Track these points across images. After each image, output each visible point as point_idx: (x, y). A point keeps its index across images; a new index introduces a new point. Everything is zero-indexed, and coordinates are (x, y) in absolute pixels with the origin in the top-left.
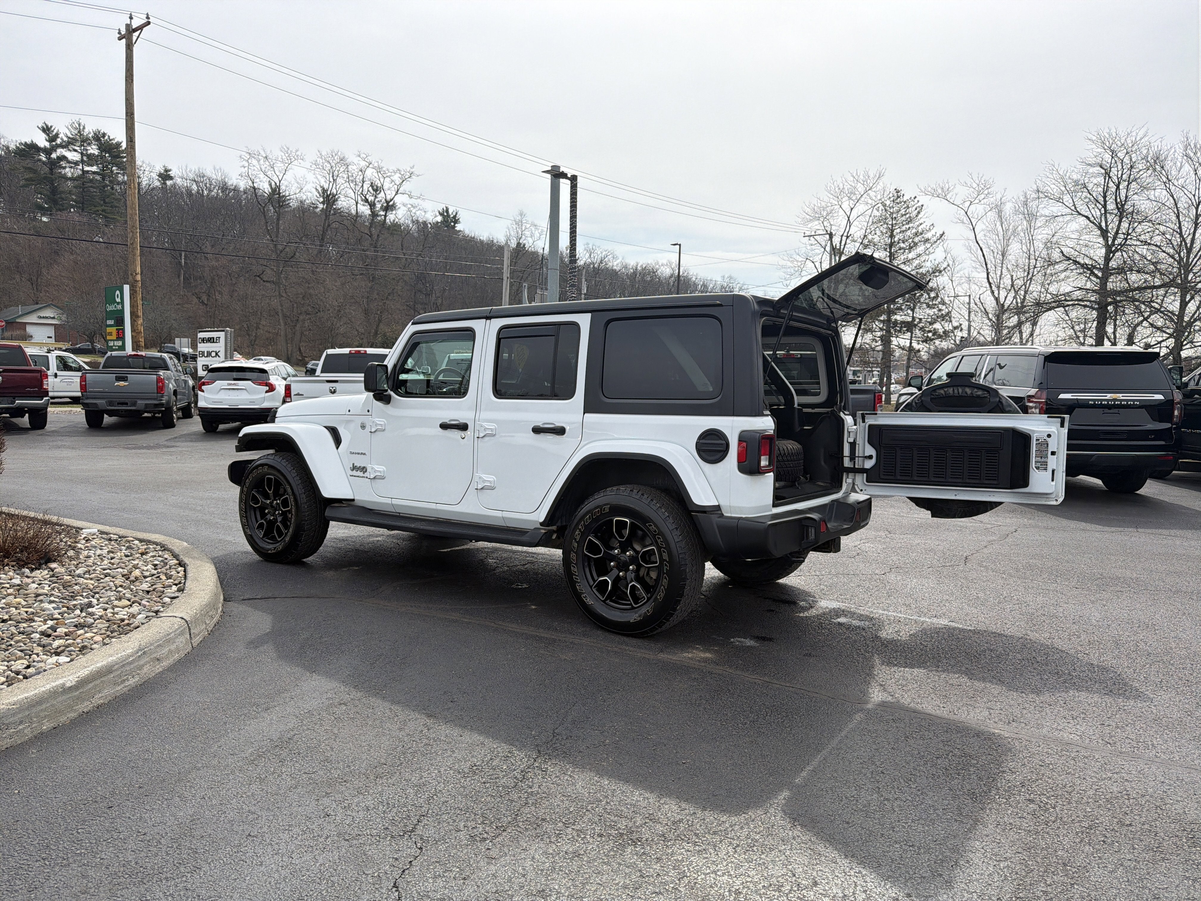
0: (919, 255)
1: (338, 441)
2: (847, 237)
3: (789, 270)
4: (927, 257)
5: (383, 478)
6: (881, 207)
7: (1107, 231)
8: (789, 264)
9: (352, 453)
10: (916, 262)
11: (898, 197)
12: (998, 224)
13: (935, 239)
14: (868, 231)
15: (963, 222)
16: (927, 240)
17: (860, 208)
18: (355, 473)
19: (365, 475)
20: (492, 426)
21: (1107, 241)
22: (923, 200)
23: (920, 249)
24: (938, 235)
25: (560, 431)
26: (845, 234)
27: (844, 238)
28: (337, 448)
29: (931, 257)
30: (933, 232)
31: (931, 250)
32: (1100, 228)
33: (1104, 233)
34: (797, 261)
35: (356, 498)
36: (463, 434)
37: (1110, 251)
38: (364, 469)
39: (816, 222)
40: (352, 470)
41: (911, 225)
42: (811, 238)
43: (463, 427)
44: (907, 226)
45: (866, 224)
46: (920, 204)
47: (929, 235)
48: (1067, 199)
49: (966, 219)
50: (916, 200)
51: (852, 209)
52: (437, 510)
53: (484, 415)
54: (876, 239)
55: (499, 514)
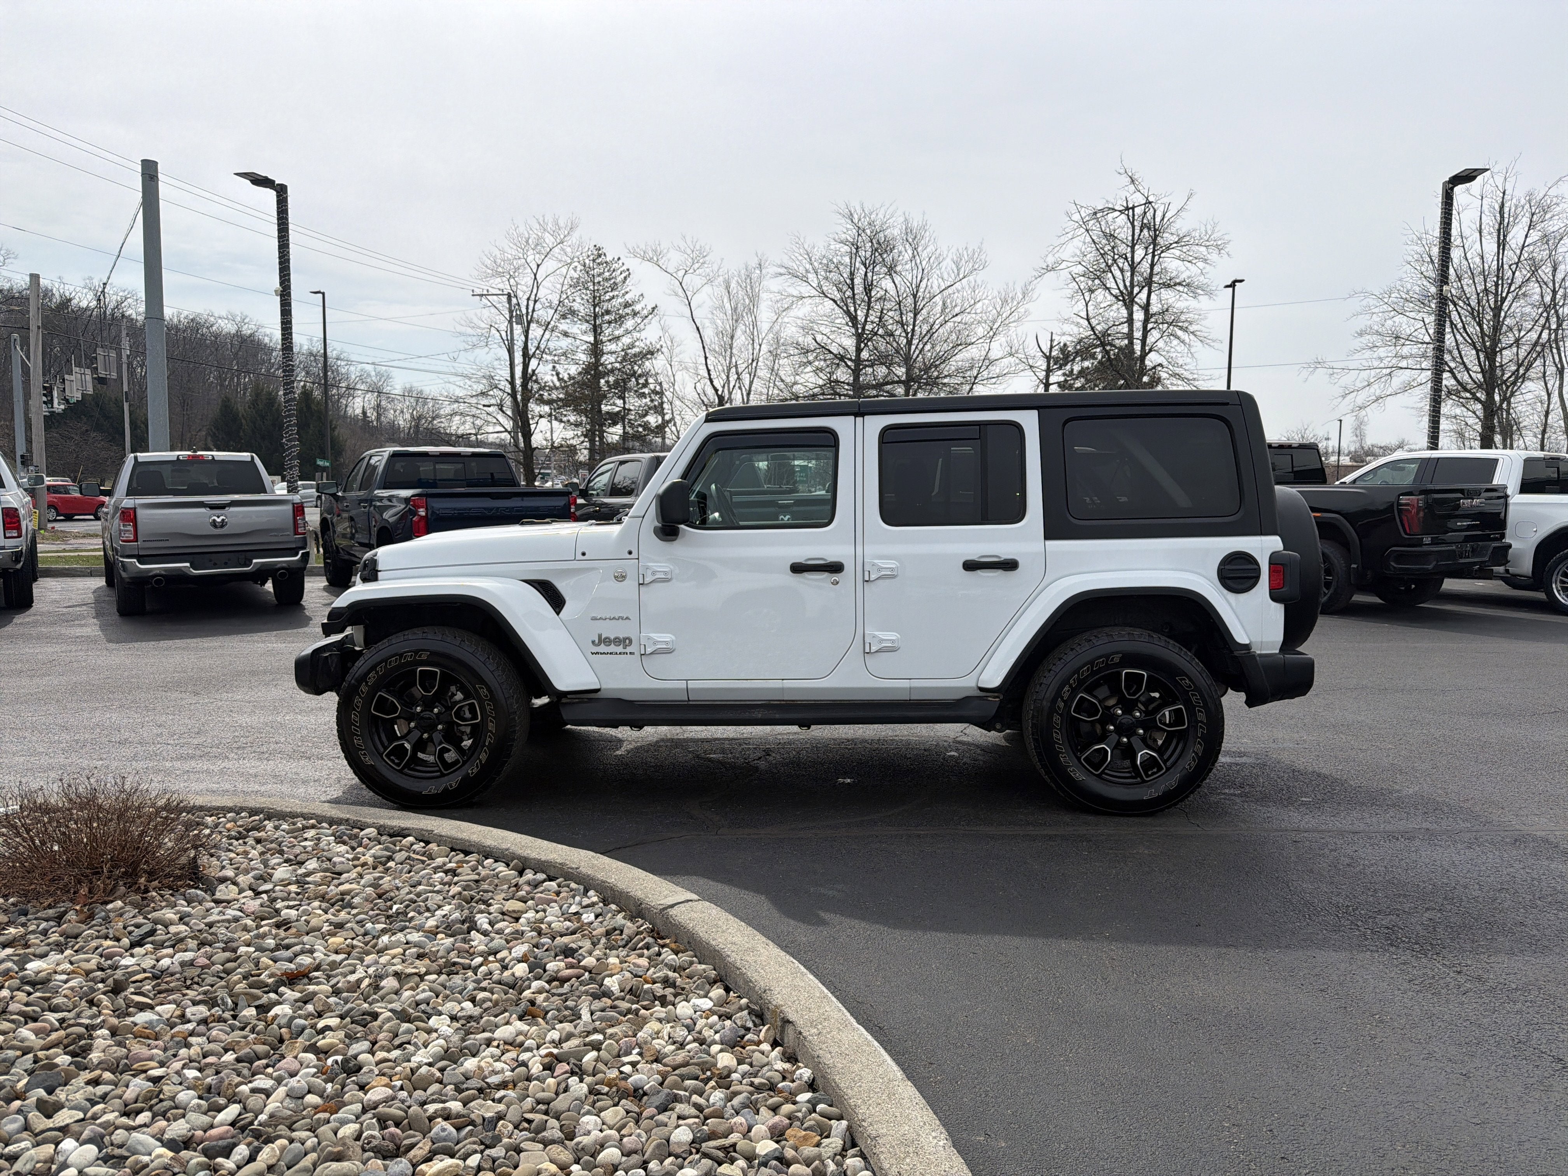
0: (628, 332)
1: (556, 601)
2: (535, 301)
3: (469, 339)
4: (638, 335)
5: (669, 652)
6: (580, 267)
7: (856, 317)
8: (470, 331)
9: (594, 619)
10: (626, 340)
11: (599, 256)
12: (726, 300)
13: (645, 312)
14: (564, 296)
15: (676, 294)
16: (635, 314)
17: (549, 265)
18: (603, 648)
19: (628, 650)
20: (892, 564)
21: (857, 329)
22: (630, 263)
23: (629, 324)
24: (649, 308)
25: (1010, 565)
26: (533, 297)
27: (531, 303)
28: (558, 613)
29: (643, 335)
30: (642, 305)
31: (642, 326)
32: (848, 312)
33: (854, 319)
34: (479, 328)
35: (604, 687)
36: (835, 577)
37: (860, 338)
38: (625, 642)
39: (499, 280)
40: (599, 644)
41: (616, 293)
42: (483, 299)
43: (835, 568)
44: (611, 294)
45: (559, 286)
46: (625, 268)
47: (637, 308)
48: (812, 277)
49: (680, 291)
50: (620, 262)
51: (538, 266)
52: (783, 689)
53: (871, 550)
54: (576, 306)
55: (905, 684)
